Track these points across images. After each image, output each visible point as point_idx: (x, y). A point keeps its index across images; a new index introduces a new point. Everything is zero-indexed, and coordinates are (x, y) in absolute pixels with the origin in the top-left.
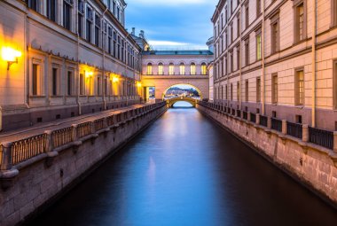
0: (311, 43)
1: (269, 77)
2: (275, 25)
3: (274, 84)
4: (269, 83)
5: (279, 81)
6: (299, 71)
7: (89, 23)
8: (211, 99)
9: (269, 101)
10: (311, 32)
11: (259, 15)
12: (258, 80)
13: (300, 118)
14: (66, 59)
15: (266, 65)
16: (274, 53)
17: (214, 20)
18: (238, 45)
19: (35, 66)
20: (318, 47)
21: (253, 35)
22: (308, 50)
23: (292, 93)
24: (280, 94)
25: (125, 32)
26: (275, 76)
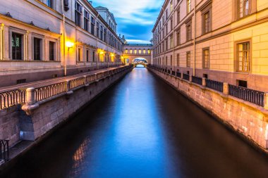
0: (193, 42)
1: (176, 55)
2: (178, 34)
3: (178, 58)
4: (176, 58)
5: (180, 57)
6: (188, 53)
7: (102, 32)
8: (152, 64)
9: (176, 65)
10: (193, 37)
11: (172, 30)
12: (171, 56)
13: (188, 72)
14: (92, 47)
15: (175, 50)
16: (178, 45)
17: (153, 31)
18: (163, 42)
19: (79, 49)
20: (196, 43)
21: (169, 38)
22: (192, 44)
23: (186, 62)
24: (180, 62)
25: (116, 36)
26: (178, 55)
